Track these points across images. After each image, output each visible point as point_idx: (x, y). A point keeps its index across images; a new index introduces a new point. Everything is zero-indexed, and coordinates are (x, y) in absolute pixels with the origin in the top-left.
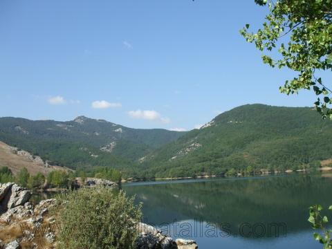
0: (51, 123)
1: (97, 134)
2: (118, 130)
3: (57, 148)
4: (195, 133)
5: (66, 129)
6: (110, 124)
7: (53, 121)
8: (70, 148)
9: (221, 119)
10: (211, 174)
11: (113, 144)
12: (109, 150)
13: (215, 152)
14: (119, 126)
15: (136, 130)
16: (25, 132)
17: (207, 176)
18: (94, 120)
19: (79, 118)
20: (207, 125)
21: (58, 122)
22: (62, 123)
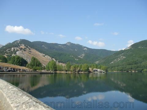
0: (56, 44)
1: (76, 50)
2: (85, 49)
3: (60, 55)
4: (122, 52)
5: (63, 47)
6: (81, 46)
7: (57, 44)
8: (65, 55)
9: (135, 46)
10: (136, 71)
11: (83, 55)
12: (81, 58)
13: (135, 61)
14: (85, 47)
15: (93, 49)
16: (46, 48)
17: (133, 72)
18: (75, 44)
19: (68, 43)
20: (128, 49)
21: (59, 44)
22: (61, 45)
